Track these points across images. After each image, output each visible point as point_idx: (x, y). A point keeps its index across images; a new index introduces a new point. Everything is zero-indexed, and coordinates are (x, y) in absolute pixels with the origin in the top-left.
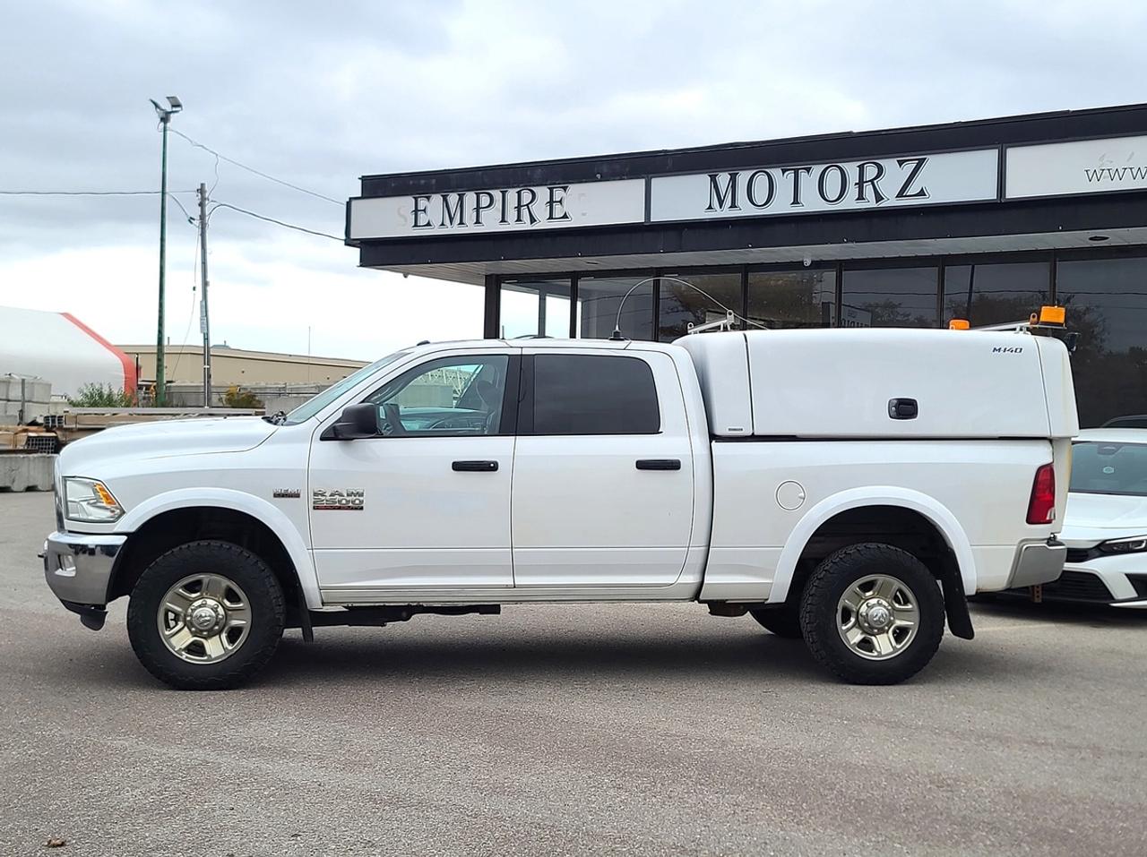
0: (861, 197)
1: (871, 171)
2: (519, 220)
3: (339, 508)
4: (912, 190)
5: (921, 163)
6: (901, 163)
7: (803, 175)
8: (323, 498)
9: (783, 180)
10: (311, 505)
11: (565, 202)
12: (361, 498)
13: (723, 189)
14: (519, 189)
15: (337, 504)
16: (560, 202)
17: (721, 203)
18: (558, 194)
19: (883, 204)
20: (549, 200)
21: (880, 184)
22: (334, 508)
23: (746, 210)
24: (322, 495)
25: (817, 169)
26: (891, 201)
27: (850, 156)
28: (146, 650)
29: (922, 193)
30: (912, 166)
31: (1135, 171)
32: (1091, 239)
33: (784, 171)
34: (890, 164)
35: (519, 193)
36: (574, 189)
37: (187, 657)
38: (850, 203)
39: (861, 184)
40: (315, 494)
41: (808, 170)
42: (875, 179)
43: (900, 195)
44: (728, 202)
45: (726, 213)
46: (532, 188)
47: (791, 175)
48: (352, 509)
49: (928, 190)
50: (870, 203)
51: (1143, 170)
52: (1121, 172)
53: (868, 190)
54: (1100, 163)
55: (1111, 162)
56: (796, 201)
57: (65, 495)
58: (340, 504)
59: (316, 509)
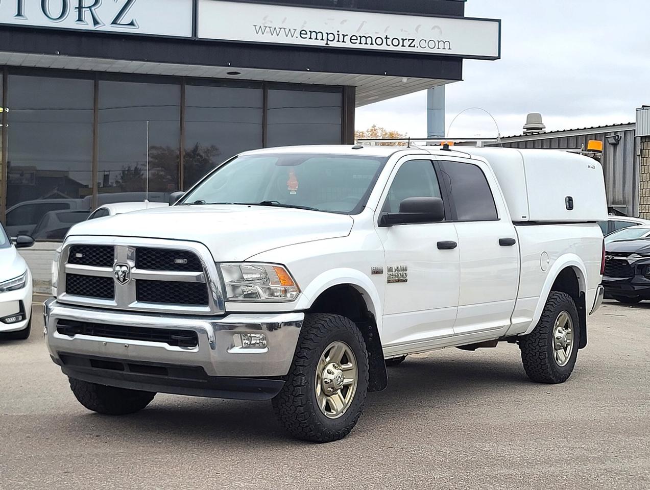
0: (80, 19)
4: (125, 19)
10: (386, 279)
12: (406, 272)
19: (99, 28)
21: (97, 11)
22: (396, 281)
24: (391, 271)
26: (106, 26)
28: (312, 411)
29: (132, 24)
31: (287, 31)
32: (229, 73)
37: (327, 414)
38: (70, 22)
39: (80, 8)
42: (93, 6)
43: (114, 22)
48: (403, 281)
49: (137, 22)
50: (88, 25)
51: (292, 31)
52: (278, 30)
53: (87, 15)
54: (263, 22)
55: (271, 22)
56: (19, 14)
57: (221, 278)
58: (398, 277)
59: (389, 282)
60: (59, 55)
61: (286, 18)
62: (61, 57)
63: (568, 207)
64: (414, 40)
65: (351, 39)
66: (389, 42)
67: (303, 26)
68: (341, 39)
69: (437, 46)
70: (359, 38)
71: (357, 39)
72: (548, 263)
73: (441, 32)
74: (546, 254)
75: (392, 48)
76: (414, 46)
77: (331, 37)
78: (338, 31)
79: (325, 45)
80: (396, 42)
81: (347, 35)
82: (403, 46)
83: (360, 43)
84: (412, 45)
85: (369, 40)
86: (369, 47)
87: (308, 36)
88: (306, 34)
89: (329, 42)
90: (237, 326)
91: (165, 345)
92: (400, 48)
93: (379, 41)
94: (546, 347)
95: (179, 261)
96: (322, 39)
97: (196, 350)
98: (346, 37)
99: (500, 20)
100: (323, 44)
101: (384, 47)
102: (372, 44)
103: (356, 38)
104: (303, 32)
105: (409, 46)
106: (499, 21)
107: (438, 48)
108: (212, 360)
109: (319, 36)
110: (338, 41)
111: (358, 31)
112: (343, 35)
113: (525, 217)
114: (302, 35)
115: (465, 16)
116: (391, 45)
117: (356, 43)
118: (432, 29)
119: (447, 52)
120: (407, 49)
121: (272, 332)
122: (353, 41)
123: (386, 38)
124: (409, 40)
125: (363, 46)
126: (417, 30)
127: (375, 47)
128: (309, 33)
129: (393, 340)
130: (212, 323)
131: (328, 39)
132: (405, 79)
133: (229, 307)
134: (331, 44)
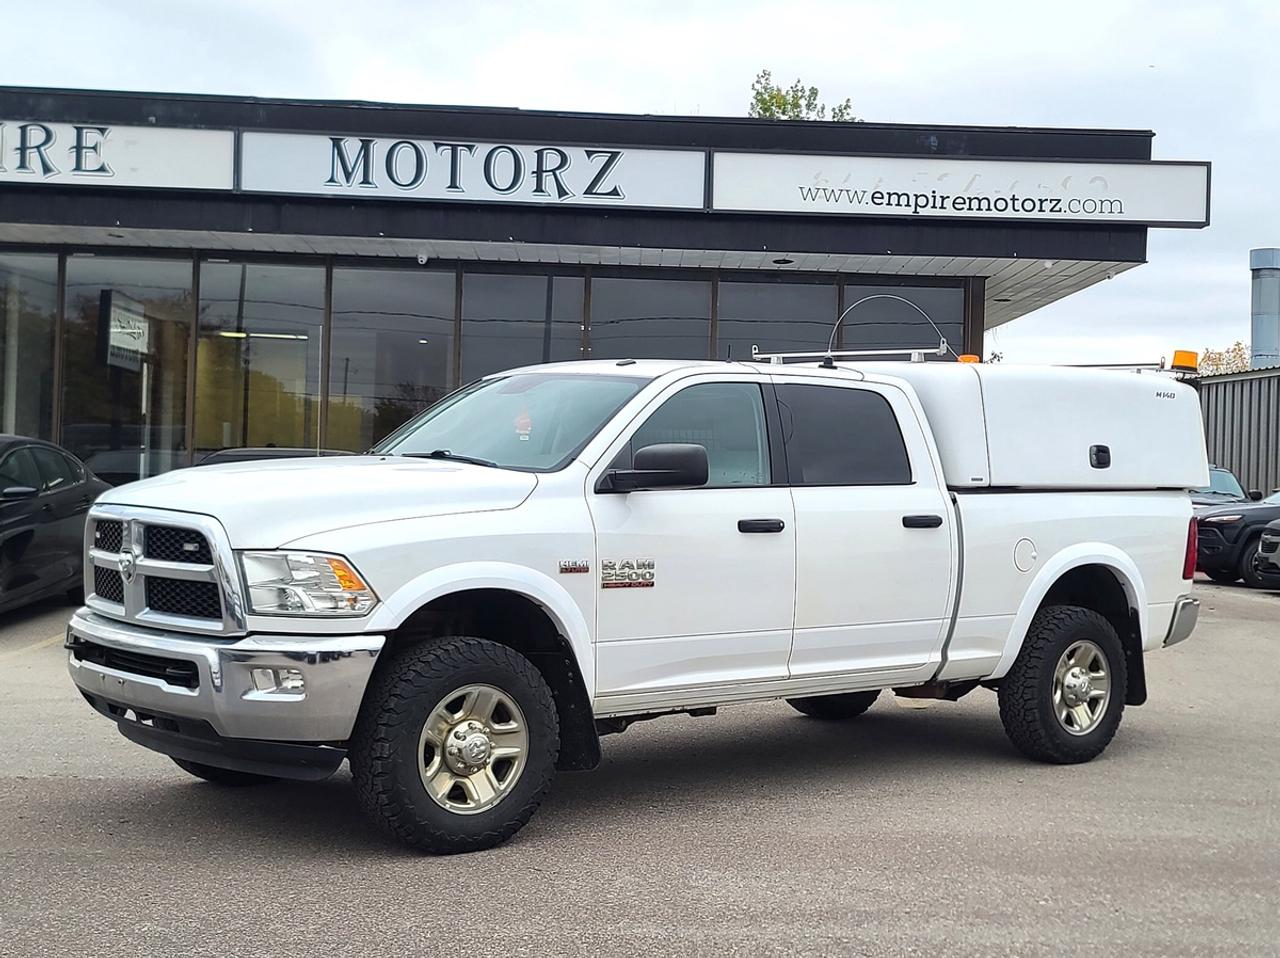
0: (539, 189)
1: (552, 160)
2: (23, 165)
3: (630, 585)
4: (605, 186)
5: (614, 156)
6: (589, 154)
7: (463, 153)
8: (613, 572)
9: (437, 157)
10: (600, 582)
11: (102, 150)
12: (652, 571)
13: (351, 158)
14: (22, 124)
15: (627, 580)
16: (94, 148)
17: (348, 175)
18: (91, 137)
19: (567, 200)
20: (75, 144)
21: (563, 175)
22: (624, 586)
23: (382, 188)
24: (613, 567)
25: (482, 149)
26: (577, 197)
27: (526, 138)
28: (407, 801)
29: (615, 192)
30: (604, 159)
31: (851, 194)
33: (437, 146)
34: (576, 154)
35: (23, 129)
36: (117, 133)
37: (451, 807)
38: (525, 194)
39: (539, 173)
40: (605, 567)
41: (470, 148)
42: (558, 168)
43: (589, 191)
44: (359, 175)
45: (355, 189)
46: (46, 125)
47: (448, 152)
48: (643, 586)
49: (622, 190)
50: (551, 197)
51: (860, 194)
52: (837, 193)
53: (549, 181)
54: (815, 181)
55: (827, 181)
56: (453, 185)
57: (243, 577)
58: (631, 579)
59: (605, 586)
60: (512, 241)
61: (850, 175)
62: (518, 244)
63: (1094, 462)
64: (1059, 201)
65: (954, 203)
66: (1018, 205)
67: (877, 186)
68: (939, 204)
69: (1098, 209)
70: (967, 201)
71: (964, 203)
72: (1035, 558)
73: (1106, 186)
74: (1029, 544)
75: (1022, 214)
76: (1060, 211)
77: (922, 201)
78: (934, 192)
79: (911, 214)
80: (1029, 205)
81: (948, 197)
82: (1041, 210)
83: (970, 209)
84: (1057, 208)
85: (984, 204)
86: (984, 214)
87: (886, 200)
88: (882, 198)
89: (919, 209)
90: (253, 657)
91: (161, 684)
92: (1036, 215)
93: (1001, 205)
94: (1036, 701)
95: (189, 547)
96: (908, 205)
97: (195, 693)
98: (946, 201)
99: (1210, 163)
100: (909, 211)
101: (1009, 214)
102: (989, 209)
103: (962, 201)
104: (876, 195)
105: (1051, 210)
106: (1208, 165)
107: (1101, 212)
108: (217, 711)
109: (903, 200)
110: (934, 207)
111: (966, 190)
112: (941, 197)
113: (982, 480)
114: (875, 200)
115: (1153, 159)
116: (1021, 209)
117: (963, 209)
118: (1091, 182)
119: (1116, 217)
120: (1047, 215)
121: (327, 665)
122: (956, 206)
123: (1014, 199)
124: (1051, 201)
125: (975, 214)
126: (1064, 185)
127: (994, 214)
128: (886, 197)
129: (631, 684)
130: (219, 649)
131: (916, 204)
132: (1048, 263)
133: (253, 623)
134: (922, 212)
